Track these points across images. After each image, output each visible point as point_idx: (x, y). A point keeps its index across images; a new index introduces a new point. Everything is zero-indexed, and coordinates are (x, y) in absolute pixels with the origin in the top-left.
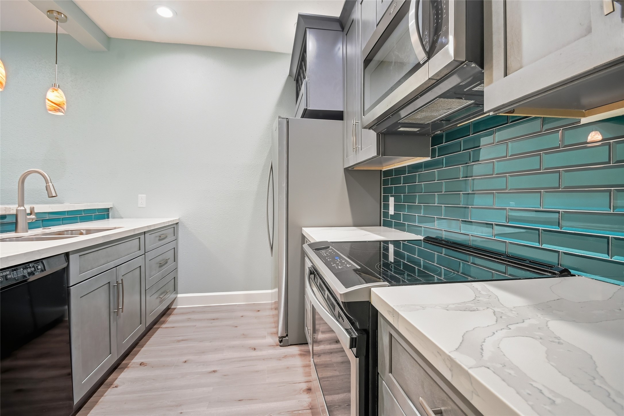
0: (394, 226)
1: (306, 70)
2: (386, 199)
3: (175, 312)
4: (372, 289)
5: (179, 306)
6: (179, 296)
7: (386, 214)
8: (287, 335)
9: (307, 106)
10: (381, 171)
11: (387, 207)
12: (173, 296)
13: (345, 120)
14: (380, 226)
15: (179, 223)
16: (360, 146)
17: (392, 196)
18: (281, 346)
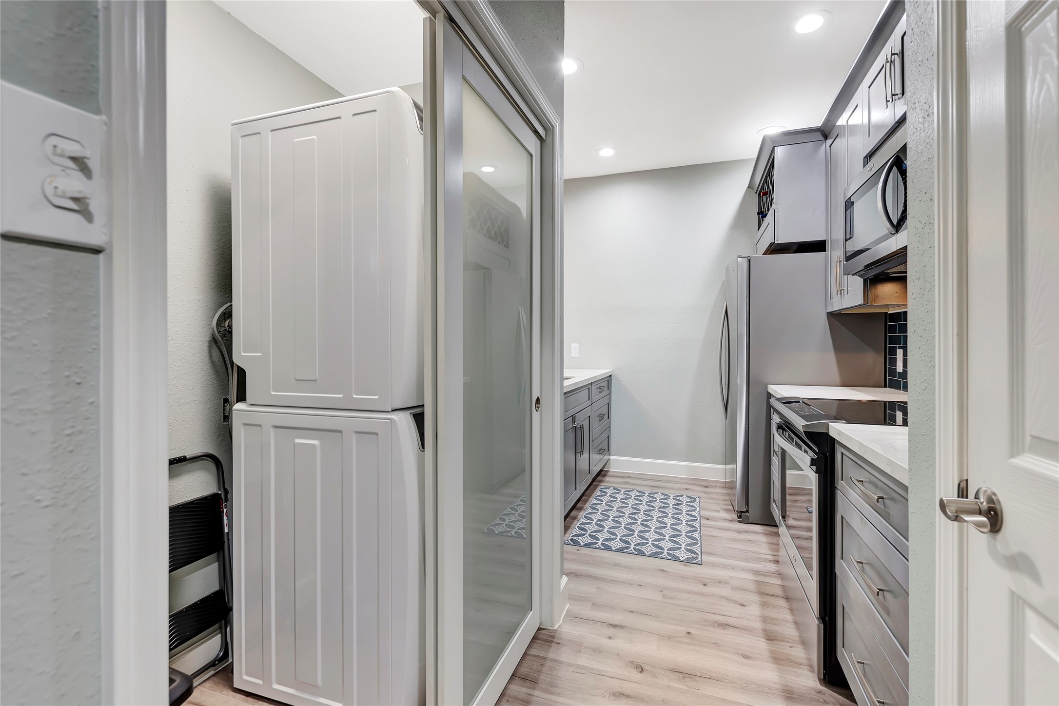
0: (903, 388)
1: (773, 190)
2: (893, 352)
3: (609, 473)
4: (829, 423)
5: (613, 469)
6: (612, 457)
7: (893, 372)
8: (747, 511)
9: (774, 239)
10: (886, 313)
11: (893, 361)
12: (607, 457)
13: (828, 251)
14: (885, 387)
15: (612, 376)
16: (846, 289)
17: (900, 348)
18: (740, 522)
